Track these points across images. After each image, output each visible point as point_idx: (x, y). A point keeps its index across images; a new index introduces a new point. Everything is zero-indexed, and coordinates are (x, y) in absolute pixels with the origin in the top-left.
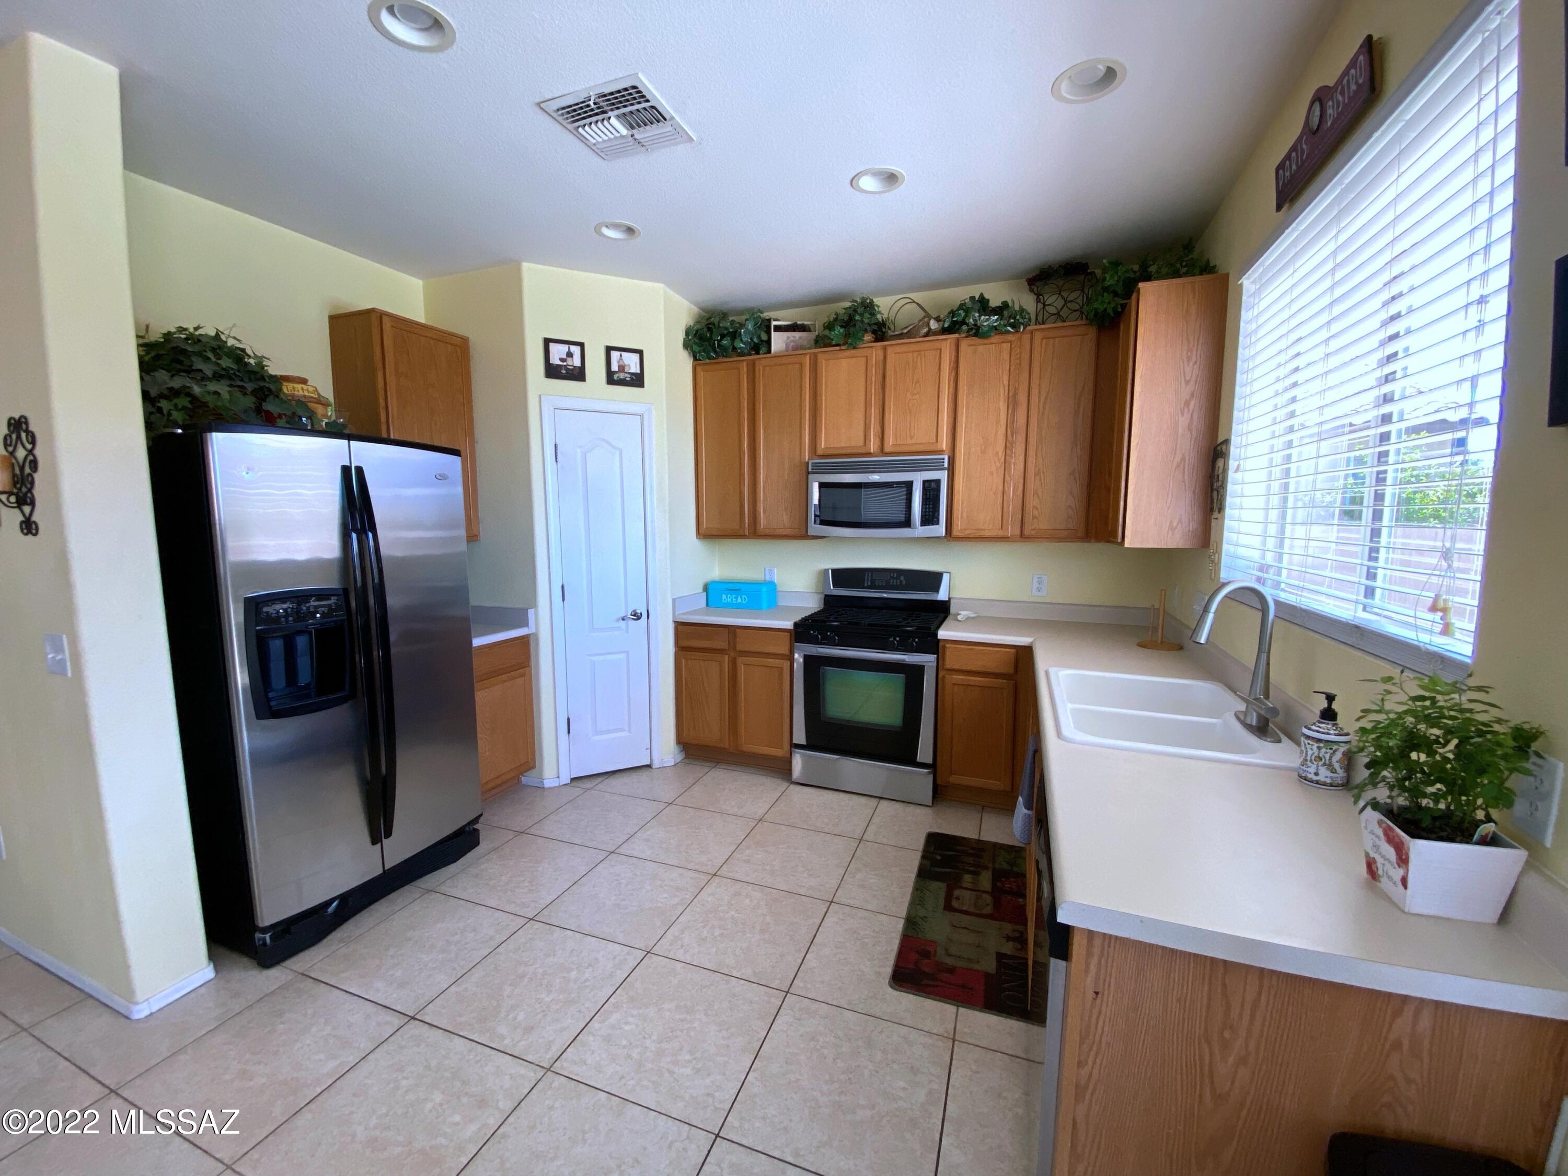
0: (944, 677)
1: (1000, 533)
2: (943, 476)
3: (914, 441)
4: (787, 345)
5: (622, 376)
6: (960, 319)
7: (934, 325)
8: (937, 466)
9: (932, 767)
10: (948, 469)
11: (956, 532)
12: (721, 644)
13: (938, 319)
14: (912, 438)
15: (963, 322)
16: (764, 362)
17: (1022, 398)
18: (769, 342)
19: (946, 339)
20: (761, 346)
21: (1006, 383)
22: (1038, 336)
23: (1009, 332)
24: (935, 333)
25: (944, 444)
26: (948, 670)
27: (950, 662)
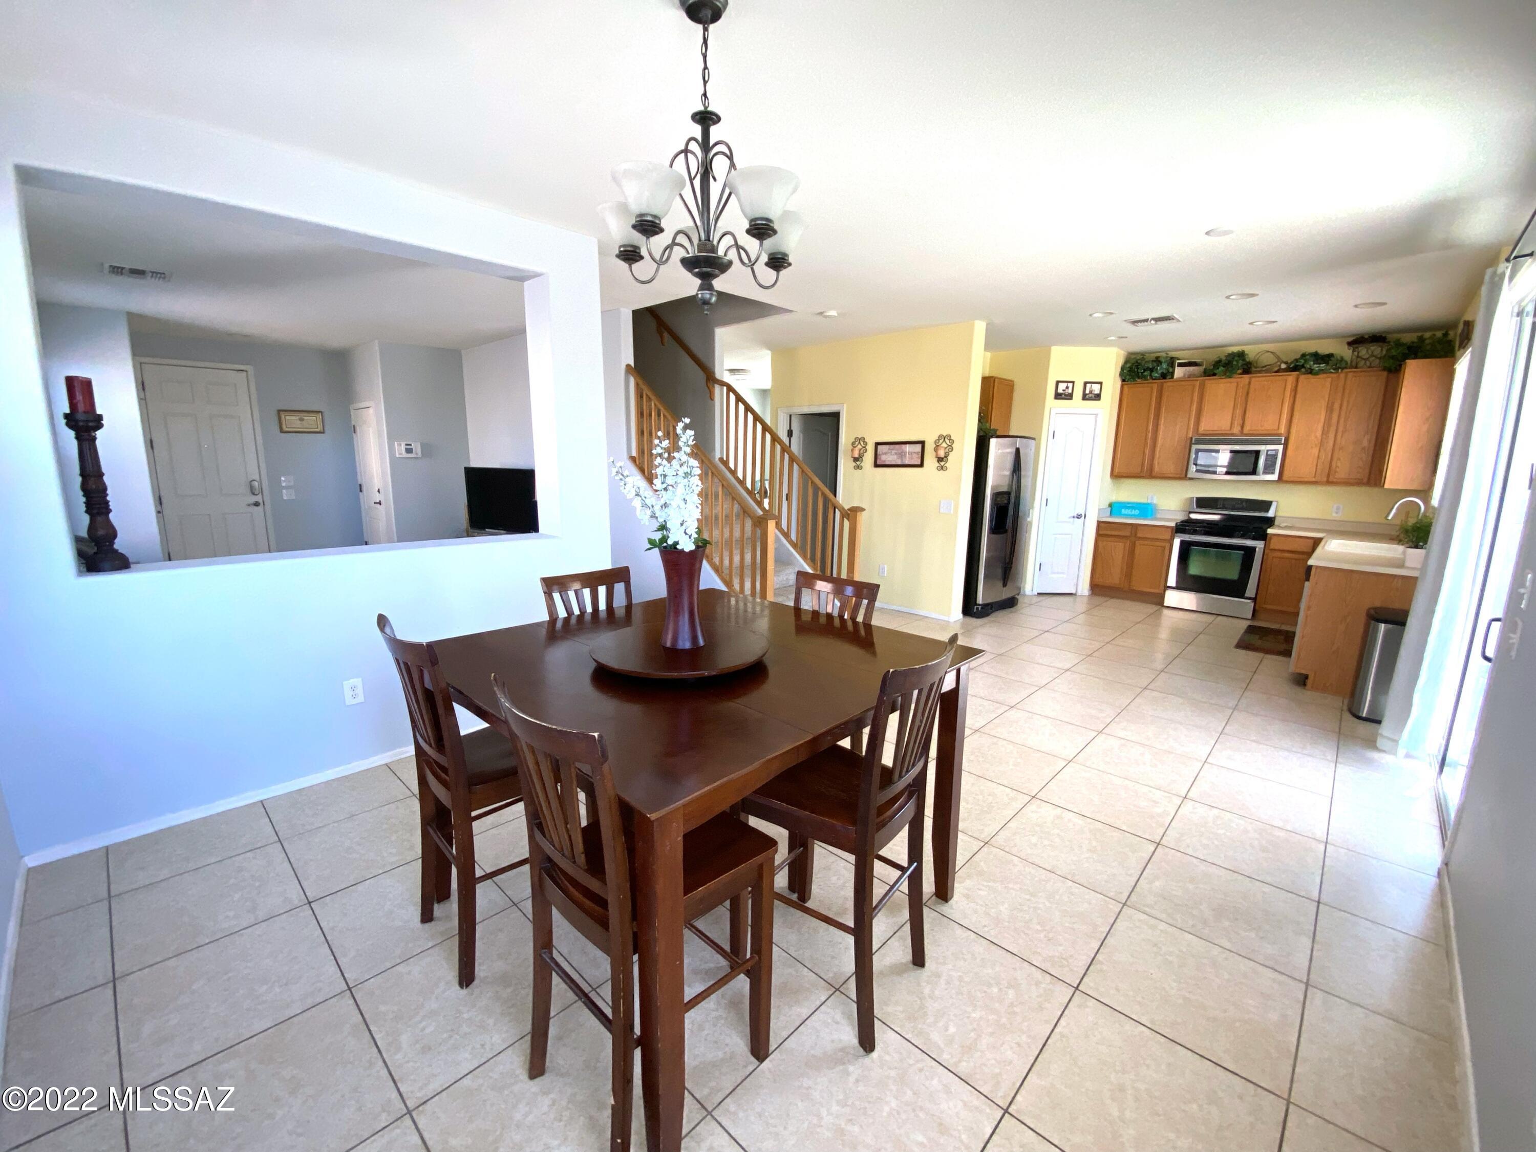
0: (1267, 555)
1: (1314, 480)
2: (1280, 448)
3: (1263, 429)
4: (1184, 375)
5: (1090, 395)
6: (1301, 364)
7: (1283, 366)
8: (1278, 443)
9: (1254, 600)
10: (1284, 444)
11: (1285, 478)
12: (1127, 533)
13: (1286, 363)
14: (1262, 426)
15: (1303, 366)
16: (1169, 384)
17: (1337, 406)
18: (1173, 373)
19: (1290, 375)
20: (1167, 375)
21: (1327, 400)
22: (1350, 375)
23: (1331, 372)
24: (1285, 370)
25: (1283, 430)
26: (1272, 550)
27: (1272, 546)
